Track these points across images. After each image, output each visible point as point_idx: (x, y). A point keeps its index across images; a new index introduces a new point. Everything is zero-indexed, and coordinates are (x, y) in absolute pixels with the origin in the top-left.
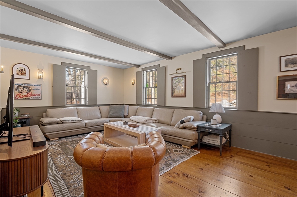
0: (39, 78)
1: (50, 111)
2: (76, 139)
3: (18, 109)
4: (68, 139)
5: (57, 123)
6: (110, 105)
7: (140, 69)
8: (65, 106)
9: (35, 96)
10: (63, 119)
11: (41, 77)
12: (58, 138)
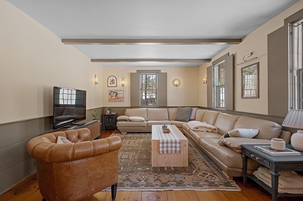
0: (122, 85)
1: (127, 110)
2: (133, 136)
3: (110, 108)
4: (132, 135)
5: (126, 121)
6: (178, 107)
7: (210, 64)
8: (139, 107)
9: (120, 99)
10: (131, 118)
11: (123, 84)
12: (126, 133)
